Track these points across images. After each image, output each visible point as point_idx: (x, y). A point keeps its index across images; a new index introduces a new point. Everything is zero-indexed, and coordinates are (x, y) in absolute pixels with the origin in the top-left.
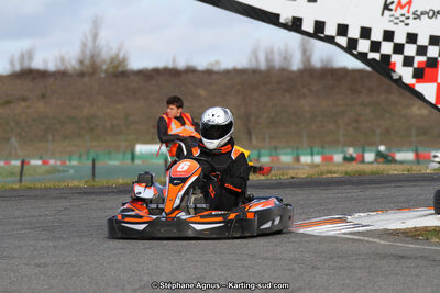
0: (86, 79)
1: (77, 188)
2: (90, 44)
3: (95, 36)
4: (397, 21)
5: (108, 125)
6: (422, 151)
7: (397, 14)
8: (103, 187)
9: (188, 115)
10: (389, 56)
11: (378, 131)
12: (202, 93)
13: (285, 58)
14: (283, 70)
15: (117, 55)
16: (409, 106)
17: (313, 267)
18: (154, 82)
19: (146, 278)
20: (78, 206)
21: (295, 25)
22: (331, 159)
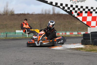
0: (5, 16)
1: (2, 39)
2: (6, 8)
3: (7, 6)
4: (73, 3)
5: (10, 26)
6: (79, 32)
7: (74, 1)
8: (8, 39)
9: (27, 23)
10: (72, 11)
11: (69, 28)
12: (31, 19)
13: (49, 12)
14: (48, 14)
15: (12, 10)
16: (76, 22)
17: (55, 56)
18: (20, 17)
19: (18, 58)
20: (3, 43)
21: (51, 3)
22: (59, 34)
